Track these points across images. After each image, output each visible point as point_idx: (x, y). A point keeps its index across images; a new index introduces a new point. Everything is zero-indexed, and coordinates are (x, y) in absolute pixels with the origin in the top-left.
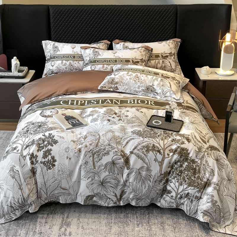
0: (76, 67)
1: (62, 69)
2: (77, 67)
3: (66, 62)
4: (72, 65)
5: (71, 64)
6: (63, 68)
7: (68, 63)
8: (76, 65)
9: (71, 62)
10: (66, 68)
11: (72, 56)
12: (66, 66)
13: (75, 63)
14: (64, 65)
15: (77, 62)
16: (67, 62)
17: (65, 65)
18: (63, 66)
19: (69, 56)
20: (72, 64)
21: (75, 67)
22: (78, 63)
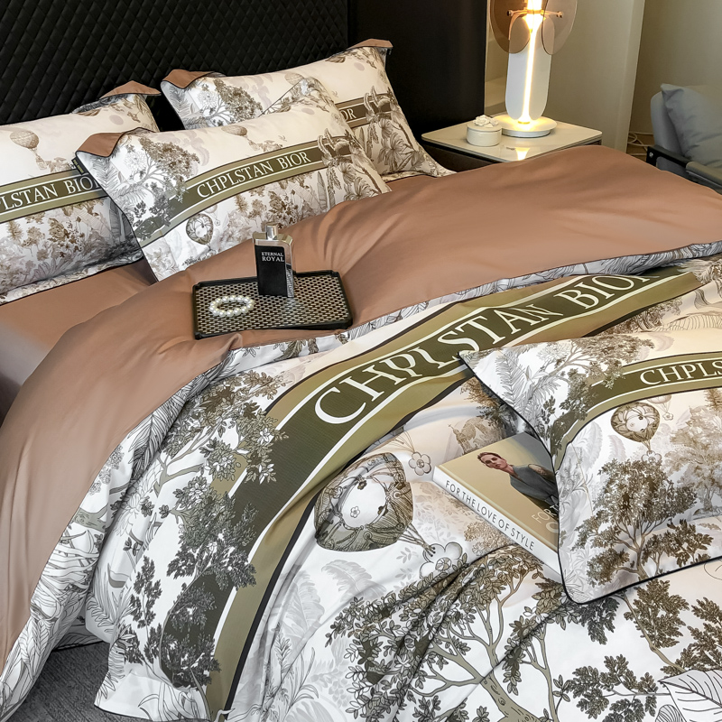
0: (86, 238)
1: (24, 268)
2: (91, 236)
3: (34, 224)
4: (67, 234)
5: (60, 226)
6: (26, 259)
7: (44, 227)
8: (83, 228)
9: (58, 214)
10: (42, 255)
11: (48, 185)
12: (41, 247)
13: (79, 220)
14: (32, 242)
15: (82, 212)
16: (38, 220)
17: (35, 242)
18: (26, 251)
19: (32, 189)
20: (66, 226)
21: (82, 236)
22: (90, 211)
